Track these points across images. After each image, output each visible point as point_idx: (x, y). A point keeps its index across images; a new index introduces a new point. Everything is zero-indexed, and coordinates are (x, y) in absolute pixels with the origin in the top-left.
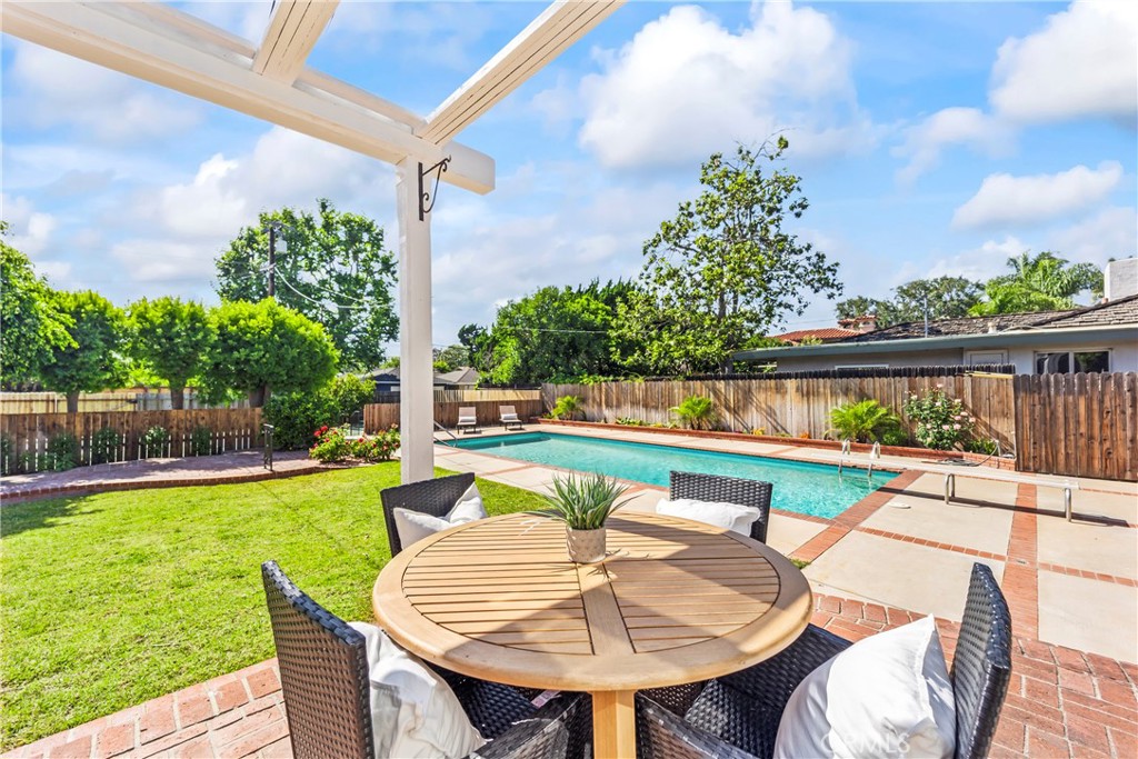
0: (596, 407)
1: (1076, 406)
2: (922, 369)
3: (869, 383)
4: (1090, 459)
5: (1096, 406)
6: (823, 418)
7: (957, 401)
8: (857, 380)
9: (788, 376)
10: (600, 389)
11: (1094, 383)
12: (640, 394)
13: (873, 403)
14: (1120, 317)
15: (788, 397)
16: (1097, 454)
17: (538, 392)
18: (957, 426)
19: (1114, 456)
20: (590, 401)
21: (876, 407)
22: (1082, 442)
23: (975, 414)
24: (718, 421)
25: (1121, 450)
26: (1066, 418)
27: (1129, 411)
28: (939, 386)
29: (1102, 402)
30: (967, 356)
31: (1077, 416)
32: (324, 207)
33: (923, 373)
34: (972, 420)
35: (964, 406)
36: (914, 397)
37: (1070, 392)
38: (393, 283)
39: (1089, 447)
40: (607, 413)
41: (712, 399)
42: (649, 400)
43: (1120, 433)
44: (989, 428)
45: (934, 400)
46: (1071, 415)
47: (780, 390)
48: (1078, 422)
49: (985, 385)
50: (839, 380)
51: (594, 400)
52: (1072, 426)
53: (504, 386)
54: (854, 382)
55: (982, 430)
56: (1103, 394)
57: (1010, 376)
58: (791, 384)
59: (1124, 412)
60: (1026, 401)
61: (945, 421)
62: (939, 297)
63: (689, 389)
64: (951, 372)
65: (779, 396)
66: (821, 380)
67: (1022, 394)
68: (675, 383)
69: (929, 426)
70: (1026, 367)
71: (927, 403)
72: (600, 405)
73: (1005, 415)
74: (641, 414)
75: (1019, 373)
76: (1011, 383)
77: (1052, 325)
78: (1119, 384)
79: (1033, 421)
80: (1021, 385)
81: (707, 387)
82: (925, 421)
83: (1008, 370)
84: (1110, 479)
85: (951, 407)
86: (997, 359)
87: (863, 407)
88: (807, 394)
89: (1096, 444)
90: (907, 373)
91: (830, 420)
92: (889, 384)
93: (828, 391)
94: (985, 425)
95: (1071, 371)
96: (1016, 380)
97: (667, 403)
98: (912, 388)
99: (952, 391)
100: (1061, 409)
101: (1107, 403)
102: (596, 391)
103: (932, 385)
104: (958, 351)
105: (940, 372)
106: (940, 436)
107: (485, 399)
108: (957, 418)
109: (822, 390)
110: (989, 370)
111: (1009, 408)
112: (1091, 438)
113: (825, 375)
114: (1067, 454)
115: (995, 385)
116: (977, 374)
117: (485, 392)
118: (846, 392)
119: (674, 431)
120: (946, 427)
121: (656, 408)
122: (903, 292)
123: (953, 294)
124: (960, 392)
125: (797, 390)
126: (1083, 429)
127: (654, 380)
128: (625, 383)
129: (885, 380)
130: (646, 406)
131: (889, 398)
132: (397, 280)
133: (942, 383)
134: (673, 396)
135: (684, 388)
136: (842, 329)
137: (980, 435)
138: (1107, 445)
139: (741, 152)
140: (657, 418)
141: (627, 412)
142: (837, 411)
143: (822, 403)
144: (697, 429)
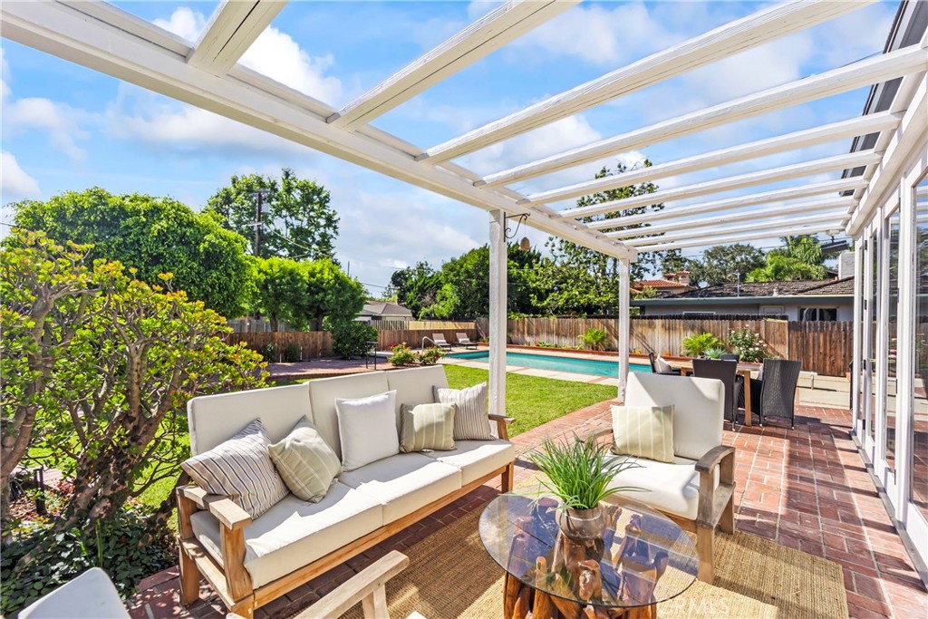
0: (520, 335)
1: (819, 338)
2: (737, 316)
3: (706, 322)
4: (825, 365)
5: (828, 338)
6: (678, 343)
7: (757, 335)
8: (700, 321)
9: (656, 318)
10: (524, 323)
11: (827, 326)
12: (554, 327)
13: (709, 335)
14: (843, 290)
15: (656, 331)
16: (828, 363)
17: (473, 324)
18: (757, 349)
19: (836, 364)
20: (516, 331)
21: (710, 338)
22: (821, 357)
23: (766, 342)
24: (610, 345)
25: (839, 361)
26: (814, 345)
27: (843, 341)
28: (747, 326)
29: (831, 336)
30: (762, 308)
31: (819, 344)
32: (287, 175)
33: (738, 318)
34: (765, 345)
35: (760, 338)
36: (733, 332)
37: (816, 331)
38: (334, 235)
39: (824, 359)
40: (528, 339)
41: (606, 331)
42: (560, 331)
43: (839, 352)
44: (773, 350)
45: (745, 334)
46: (816, 343)
47: (651, 326)
48: (819, 347)
49: (772, 326)
50: (689, 321)
51: (518, 330)
52: (816, 349)
53: (443, 319)
54: (698, 322)
55: (770, 351)
56: (831, 332)
57: (786, 321)
58: (658, 322)
59: (841, 342)
60: (794, 335)
61: (750, 346)
62: (733, 259)
63: (589, 324)
64: (754, 318)
65: (650, 330)
66: (677, 321)
67: (792, 332)
68: (579, 319)
69: (741, 349)
70: (794, 317)
71: (740, 336)
72: (523, 333)
73: (783, 343)
74: (554, 340)
75: (791, 320)
76: (787, 325)
77: (808, 292)
78: (839, 328)
79: (797, 346)
80: (792, 326)
81: (602, 323)
82: (739, 345)
83: (784, 318)
84: (834, 376)
85: (754, 337)
86: (778, 311)
87: (703, 338)
88: (668, 329)
89: (828, 358)
90: (729, 318)
91: (683, 345)
92: (718, 324)
93: (682, 327)
94: (772, 348)
95: (818, 318)
96: (789, 323)
97: (574, 333)
98: (732, 327)
99: (754, 329)
100: (811, 340)
101: (833, 337)
102: (520, 325)
103: (743, 325)
104: (756, 305)
105: (747, 318)
106: (747, 355)
107: (428, 328)
108: (757, 344)
109: (678, 326)
110: (774, 317)
111: (785, 339)
112: (825, 355)
113: (680, 317)
114: (814, 364)
115: (777, 326)
116: (769, 320)
117: (428, 323)
118: (693, 328)
119: (580, 351)
120: (751, 349)
121: (566, 336)
122: (710, 255)
123: (743, 256)
124: (758, 330)
125: (662, 326)
126: (821, 351)
127: (564, 318)
128: (543, 319)
129: (716, 321)
130: (558, 335)
131: (718, 331)
132: (337, 233)
133: (748, 324)
134: (578, 328)
135: (586, 323)
136: (667, 281)
137: (768, 353)
138: (832, 358)
139: (619, 166)
140: (566, 343)
141: (544, 339)
142: (687, 339)
143: (678, 335)
144: (595, 350)
